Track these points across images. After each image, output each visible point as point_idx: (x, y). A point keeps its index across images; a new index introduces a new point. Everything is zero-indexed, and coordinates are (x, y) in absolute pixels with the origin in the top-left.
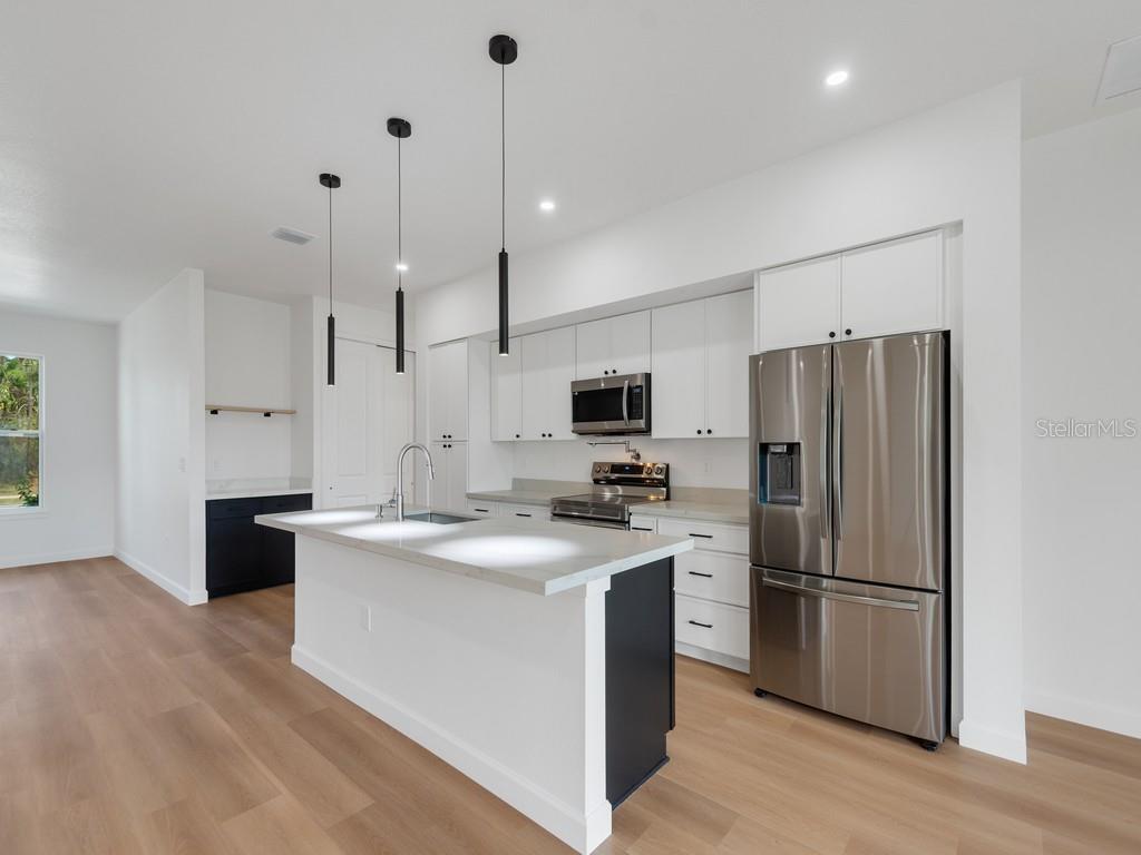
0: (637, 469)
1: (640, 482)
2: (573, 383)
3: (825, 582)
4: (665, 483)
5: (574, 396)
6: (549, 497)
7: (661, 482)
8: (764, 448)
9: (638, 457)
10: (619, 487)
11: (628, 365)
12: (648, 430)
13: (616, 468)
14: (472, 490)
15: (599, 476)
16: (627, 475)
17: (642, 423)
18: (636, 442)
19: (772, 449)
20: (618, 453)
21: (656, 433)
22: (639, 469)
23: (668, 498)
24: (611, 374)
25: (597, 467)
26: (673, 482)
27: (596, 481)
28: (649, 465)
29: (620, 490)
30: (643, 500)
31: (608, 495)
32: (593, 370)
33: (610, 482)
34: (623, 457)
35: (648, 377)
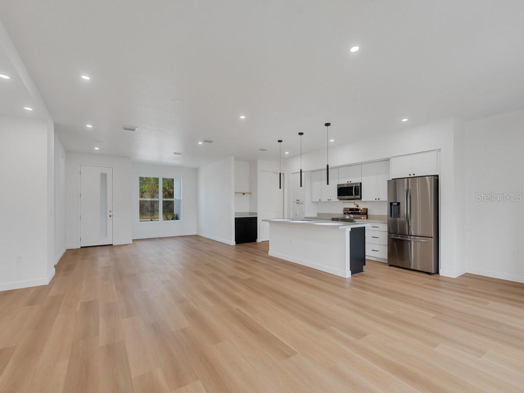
0: (357, 210)
1: (359, 214)
2: (338, 185)
3: (412, 237)
4: (366, 214)
5: (338, 189)
6: (331, 218)
7: (365, 213)
8: (391, 204)
9: (358, 206)
10: (351, 215)
11: (354, 180)
12: (361, 198)
13: (351, 209)
14: (306, 216)
15: (346, 212)
16: (355, 212)
17: (359, 197)
18: (357, 202)
19: (393, 204)
20: (351, 205)
21: (363, 199)
22: (358, 210)
23: (367, 218)
24: (349, 183)
25: (345, 209)
26: (369, 213)
27: (345, 214)
28: (361, 209)
29: (352, 216)
30: (360, 218)
31: (347, 217)
32: (344, 181)
33: (349, 214)
34: (354, 206)
35: (361, 183)
